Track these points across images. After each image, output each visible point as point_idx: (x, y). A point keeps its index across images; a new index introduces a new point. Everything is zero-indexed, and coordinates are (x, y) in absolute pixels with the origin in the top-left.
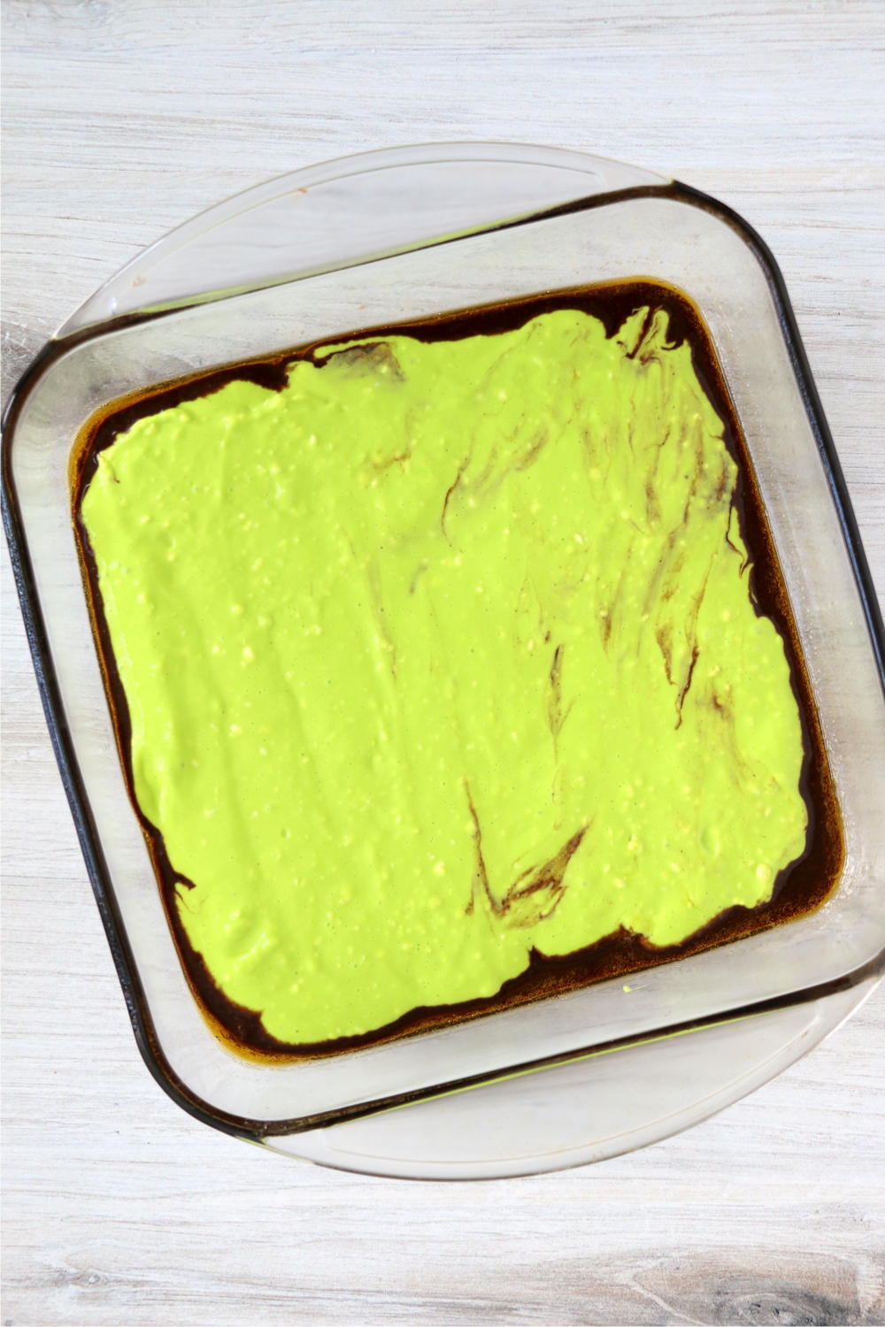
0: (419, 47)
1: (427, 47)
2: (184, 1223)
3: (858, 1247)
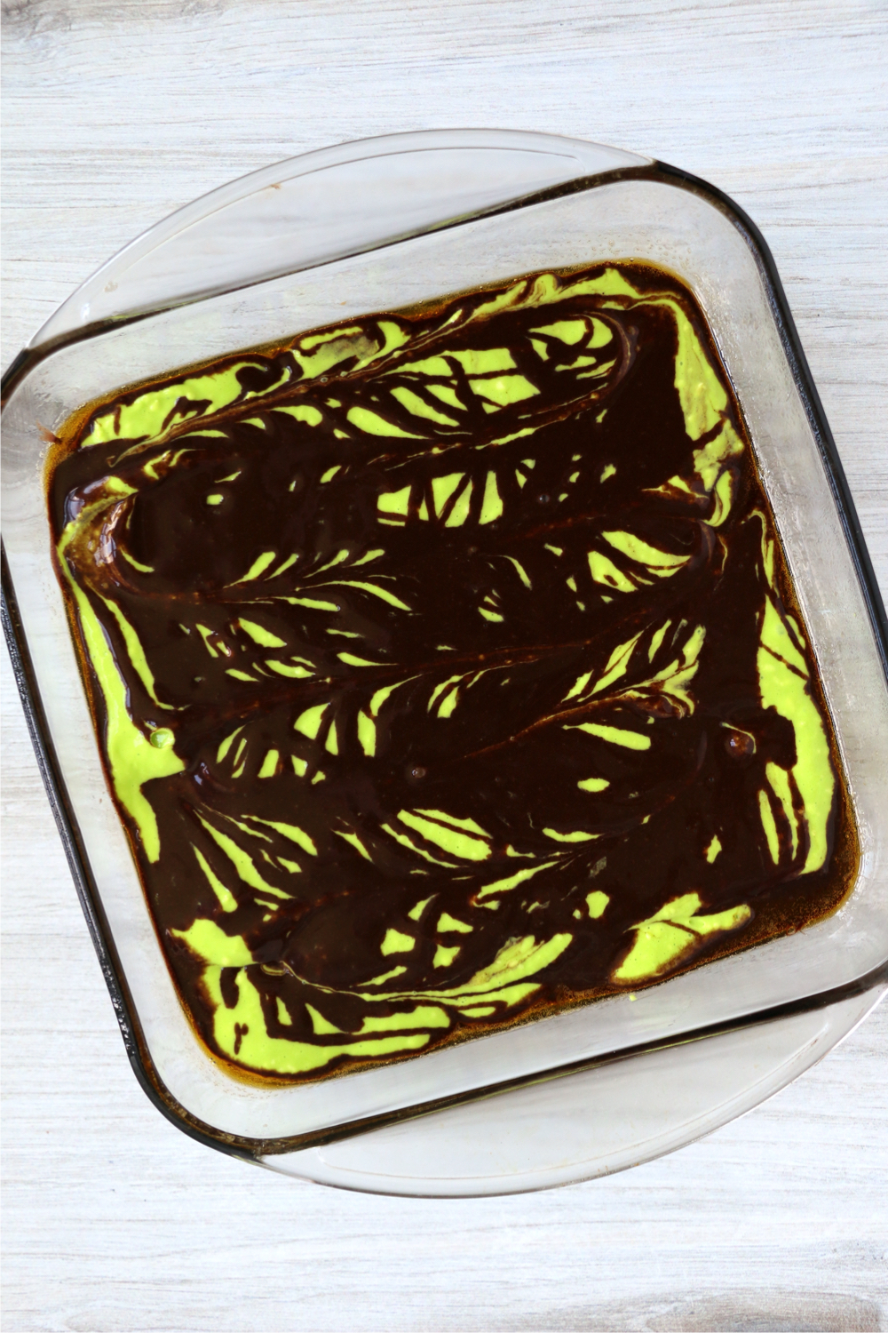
0: (369, 63)
1: (377, 62)
2: (184, 1282)
3: (879, 1286)
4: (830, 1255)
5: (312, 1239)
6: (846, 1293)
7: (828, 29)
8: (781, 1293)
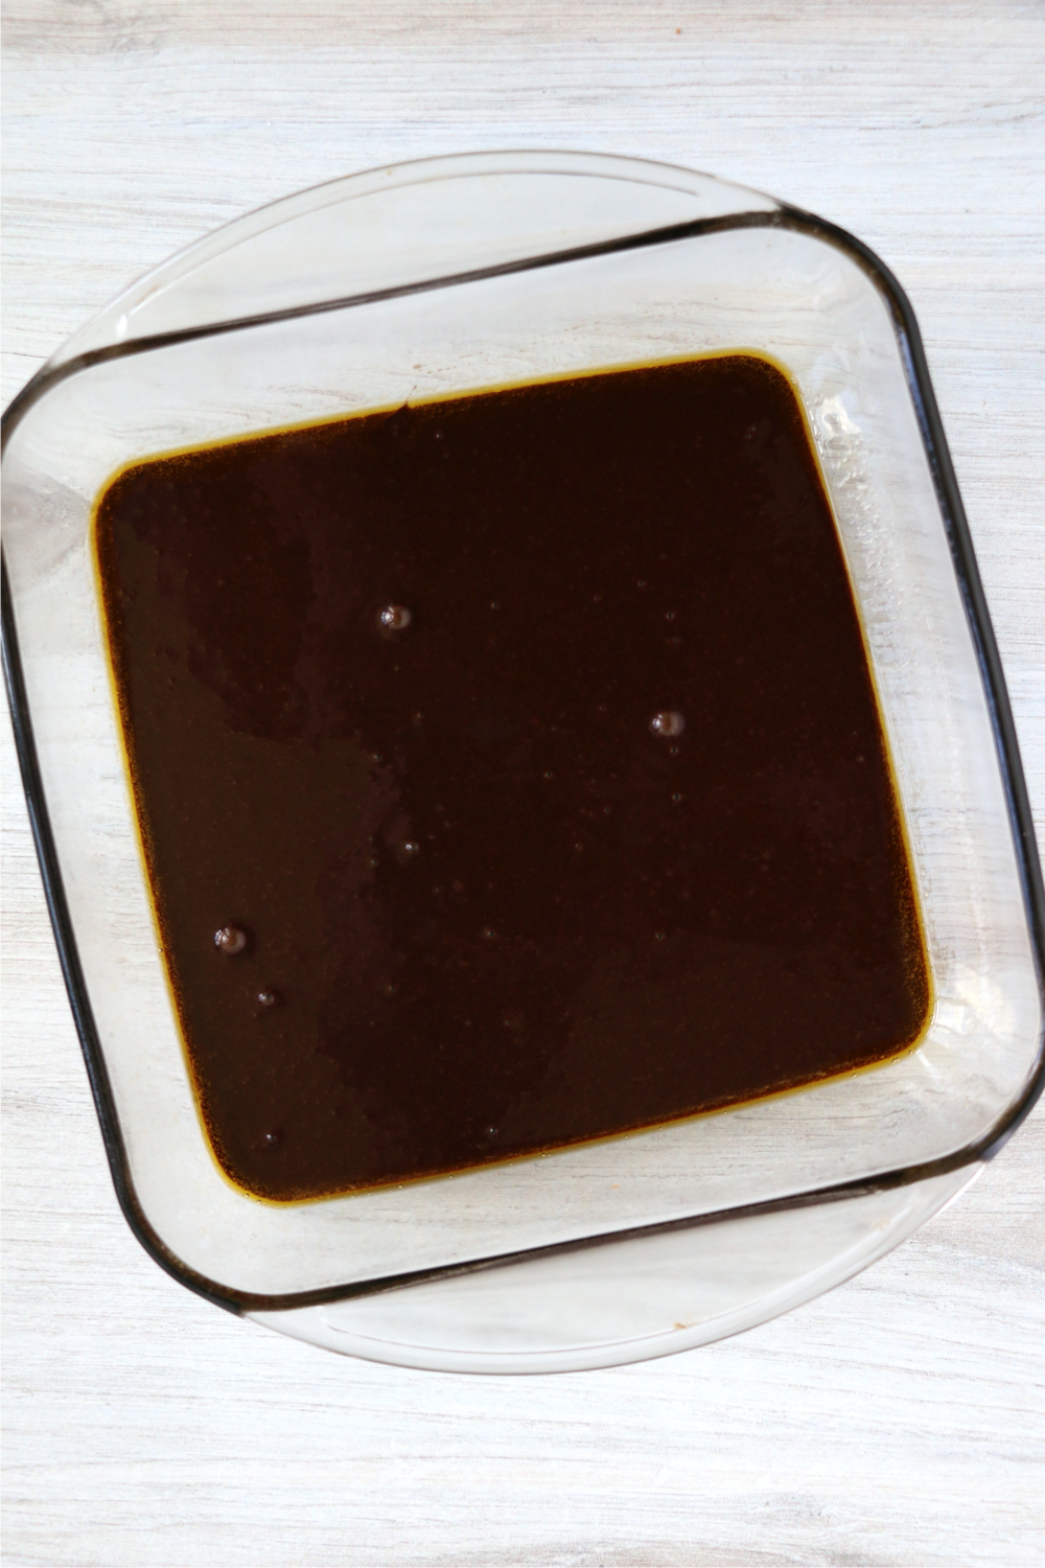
0: (323, 120)
1: (333, 120)
2: (22, 1501)
3: (814, 1545)
4: (761, 1509)
5: (173, 1460)
6: (777, 1552)
7: (844, 119)
8: (703, 1549)
